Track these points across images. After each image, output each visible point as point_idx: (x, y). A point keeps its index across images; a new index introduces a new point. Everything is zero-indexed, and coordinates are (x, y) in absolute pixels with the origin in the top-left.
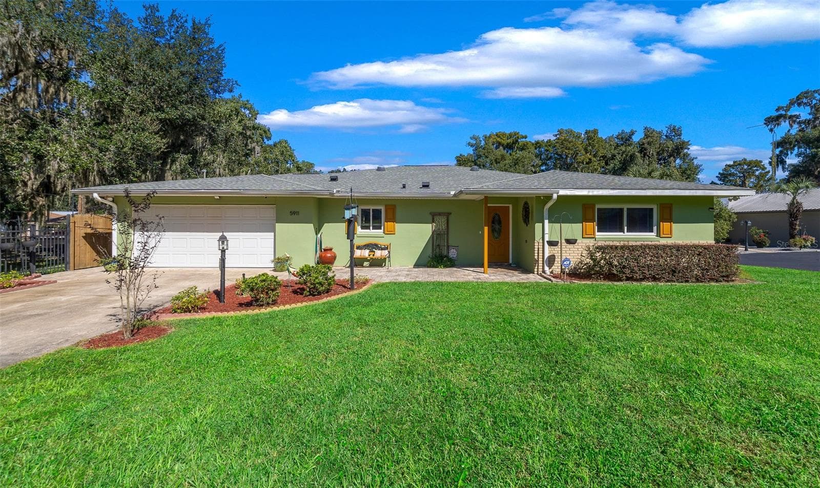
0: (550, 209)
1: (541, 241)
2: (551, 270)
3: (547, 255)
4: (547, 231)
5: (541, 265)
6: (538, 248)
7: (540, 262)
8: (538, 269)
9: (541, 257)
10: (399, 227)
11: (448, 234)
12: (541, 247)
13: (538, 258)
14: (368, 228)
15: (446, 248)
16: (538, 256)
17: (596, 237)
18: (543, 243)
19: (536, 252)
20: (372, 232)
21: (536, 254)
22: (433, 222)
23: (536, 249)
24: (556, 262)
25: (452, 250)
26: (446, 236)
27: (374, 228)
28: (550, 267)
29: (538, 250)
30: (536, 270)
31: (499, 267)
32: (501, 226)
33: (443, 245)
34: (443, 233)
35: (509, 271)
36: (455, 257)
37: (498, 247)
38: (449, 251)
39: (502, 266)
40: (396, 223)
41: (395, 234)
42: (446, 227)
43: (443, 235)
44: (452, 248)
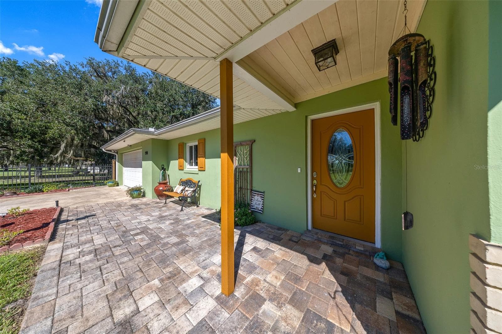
10: (208, 163)
11: (251, 171)
14: (192, 164)
20: (193, 168)
22: (235, 155)
25: (256, 197)
26: (249, 174)
27: (195, 164)
31: (330, 256)
32: (353, 157)
33: (246, 188)
34: (245, 170)
35: (332, 302)
36: (260, 209)
37: (345, 202)
38: (253, 197)
39: (347, 251)
40: (205, 158)
41: (205, 171)
42: (249, 161)
43: (246, 174)
44: (256, 194)
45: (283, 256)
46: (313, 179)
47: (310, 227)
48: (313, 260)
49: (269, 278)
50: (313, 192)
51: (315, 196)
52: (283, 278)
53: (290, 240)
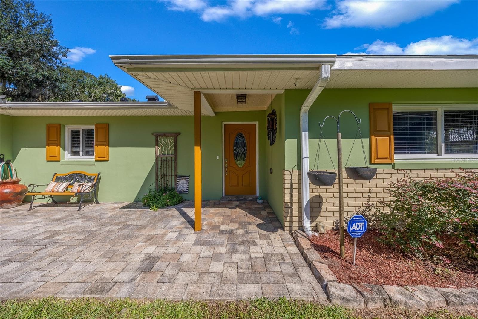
0: (311, 112)
1: (296, 171)
2: (314, 224)
3: (307, 197)
4: (306, 152)
5: (296, 214)
6: (291, 184)
7: (296, 209)
8: (291, 222)
9: (296, 200)
10: (113, 152)
11: (176, 160)
12: (295, 182)
13: (291, 203)
14: (77, 153)
15: (173, 177)
16: (291, 198)
17: (396, 162)
18: (300, 174)
19: (287, 191)
20: (82, 158)
21: (287, 196)
22: (157, 144)
23: (287, 186)
24: (323, 209)
25: (181, 181)
26: (173, 162)
27: (87, 153)
28: (312, 218)
29: (291, 188)
30: (287, 224)
31: (239, 205)
32: (246, 149)
33: (170, 174)
34: (170, 158)
35: (247, 217)
36: (185, 190)
37: (243, 175)
38: (178, 182)
39: (245, 201)
40: (109, 147)
41: (108, 161)
42: (174, 150)
43: (170, 162)
44: (181, 178)
45: (216, 211)
46: (225, 163)
47: (224, 195)
48: (231, 208)
49: (215, 219)
50: (226, 171)
51: (226, 174)
52: (222, 217)
53: (214, 204)
